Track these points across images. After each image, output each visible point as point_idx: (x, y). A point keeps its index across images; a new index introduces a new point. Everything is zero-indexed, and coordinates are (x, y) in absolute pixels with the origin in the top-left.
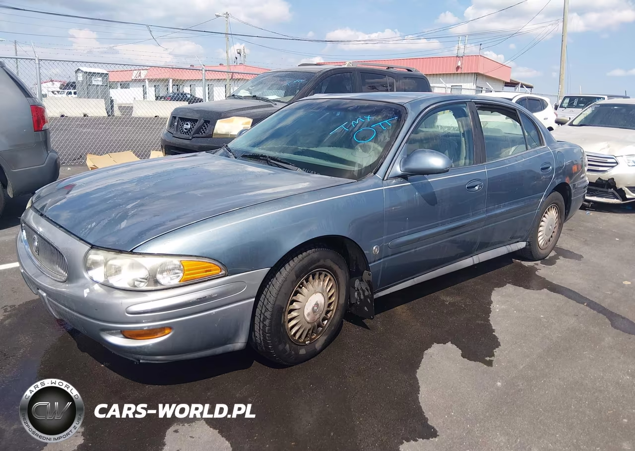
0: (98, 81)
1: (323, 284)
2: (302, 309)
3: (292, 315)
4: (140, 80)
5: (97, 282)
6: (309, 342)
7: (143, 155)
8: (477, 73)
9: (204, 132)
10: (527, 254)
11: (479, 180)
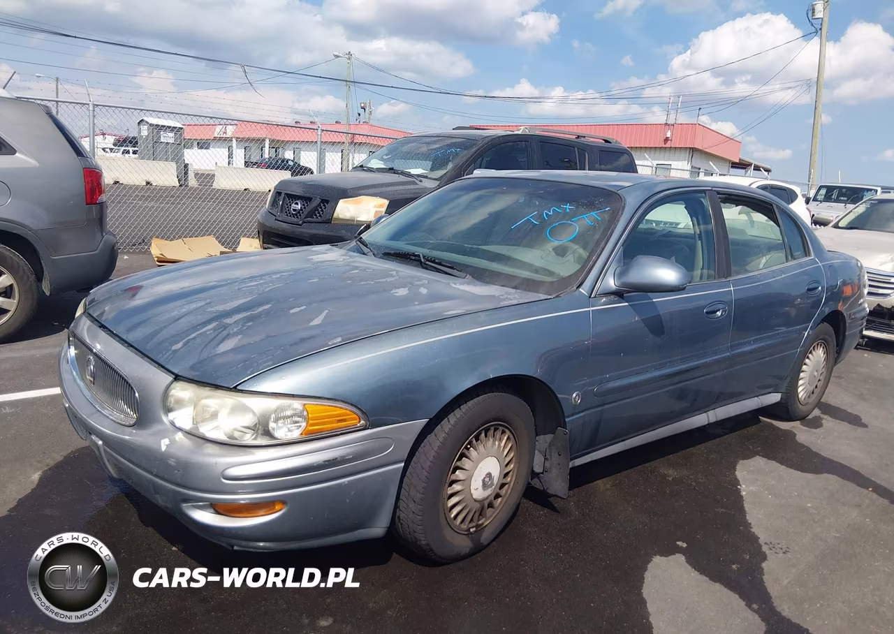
0: (168, 137)
1: (499, 445)
2: (467, 481)
3: (454, 488)
4: (225, 139)
5: (180, 429)
6: (474, 529)
7: (230, 243)
8: (693, 148)
9: (320, 216)
10: (783, 411)
11: (721, 302)
